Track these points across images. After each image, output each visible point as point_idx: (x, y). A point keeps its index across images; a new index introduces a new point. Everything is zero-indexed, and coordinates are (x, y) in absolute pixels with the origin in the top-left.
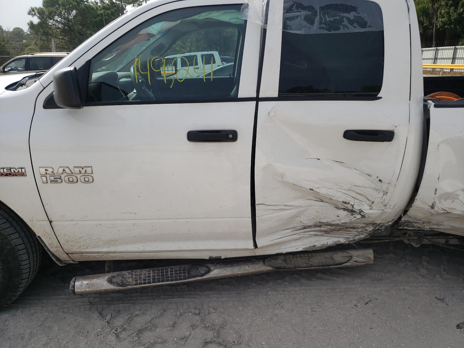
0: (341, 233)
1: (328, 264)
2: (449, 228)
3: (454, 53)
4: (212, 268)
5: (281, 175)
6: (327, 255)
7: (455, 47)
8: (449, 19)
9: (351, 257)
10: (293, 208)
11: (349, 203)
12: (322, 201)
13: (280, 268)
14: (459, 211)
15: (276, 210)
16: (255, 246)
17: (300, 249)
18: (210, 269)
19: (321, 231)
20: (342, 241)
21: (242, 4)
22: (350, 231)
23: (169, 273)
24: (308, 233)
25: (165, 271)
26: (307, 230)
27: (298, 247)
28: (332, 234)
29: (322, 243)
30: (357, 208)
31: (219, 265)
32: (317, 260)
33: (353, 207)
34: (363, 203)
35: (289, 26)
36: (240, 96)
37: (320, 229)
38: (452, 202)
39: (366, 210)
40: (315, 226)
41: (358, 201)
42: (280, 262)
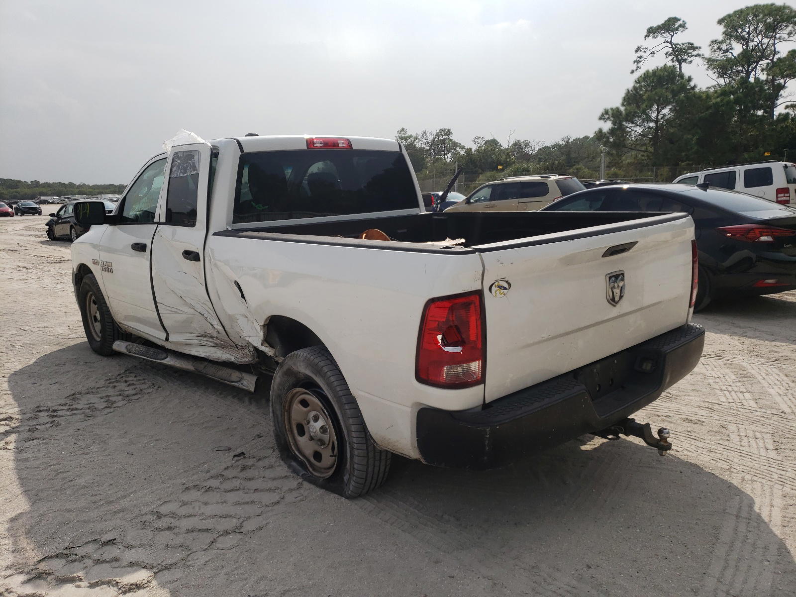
4: (169, 357)
5: (165, 281)
6: (230, 371)
9: (240, 379)
10: (183, 313)
15: (172, 311)
16: (167, 339)
17: (203, 356)
18: (167, 357)
19: (214, 343)
20: (233, 359)
22: (236, 351)
23: (150, 352)
24: (206, 342)
26: (204, 339)
27: (201, 353)
28: (224, 350)
29: (218, 355)
31: (172, 356)
32: (221, 373)
35: (172, 172)
37: (213, 341)
40: (208, 337)
41: (210, 315)
42: (201, 366)
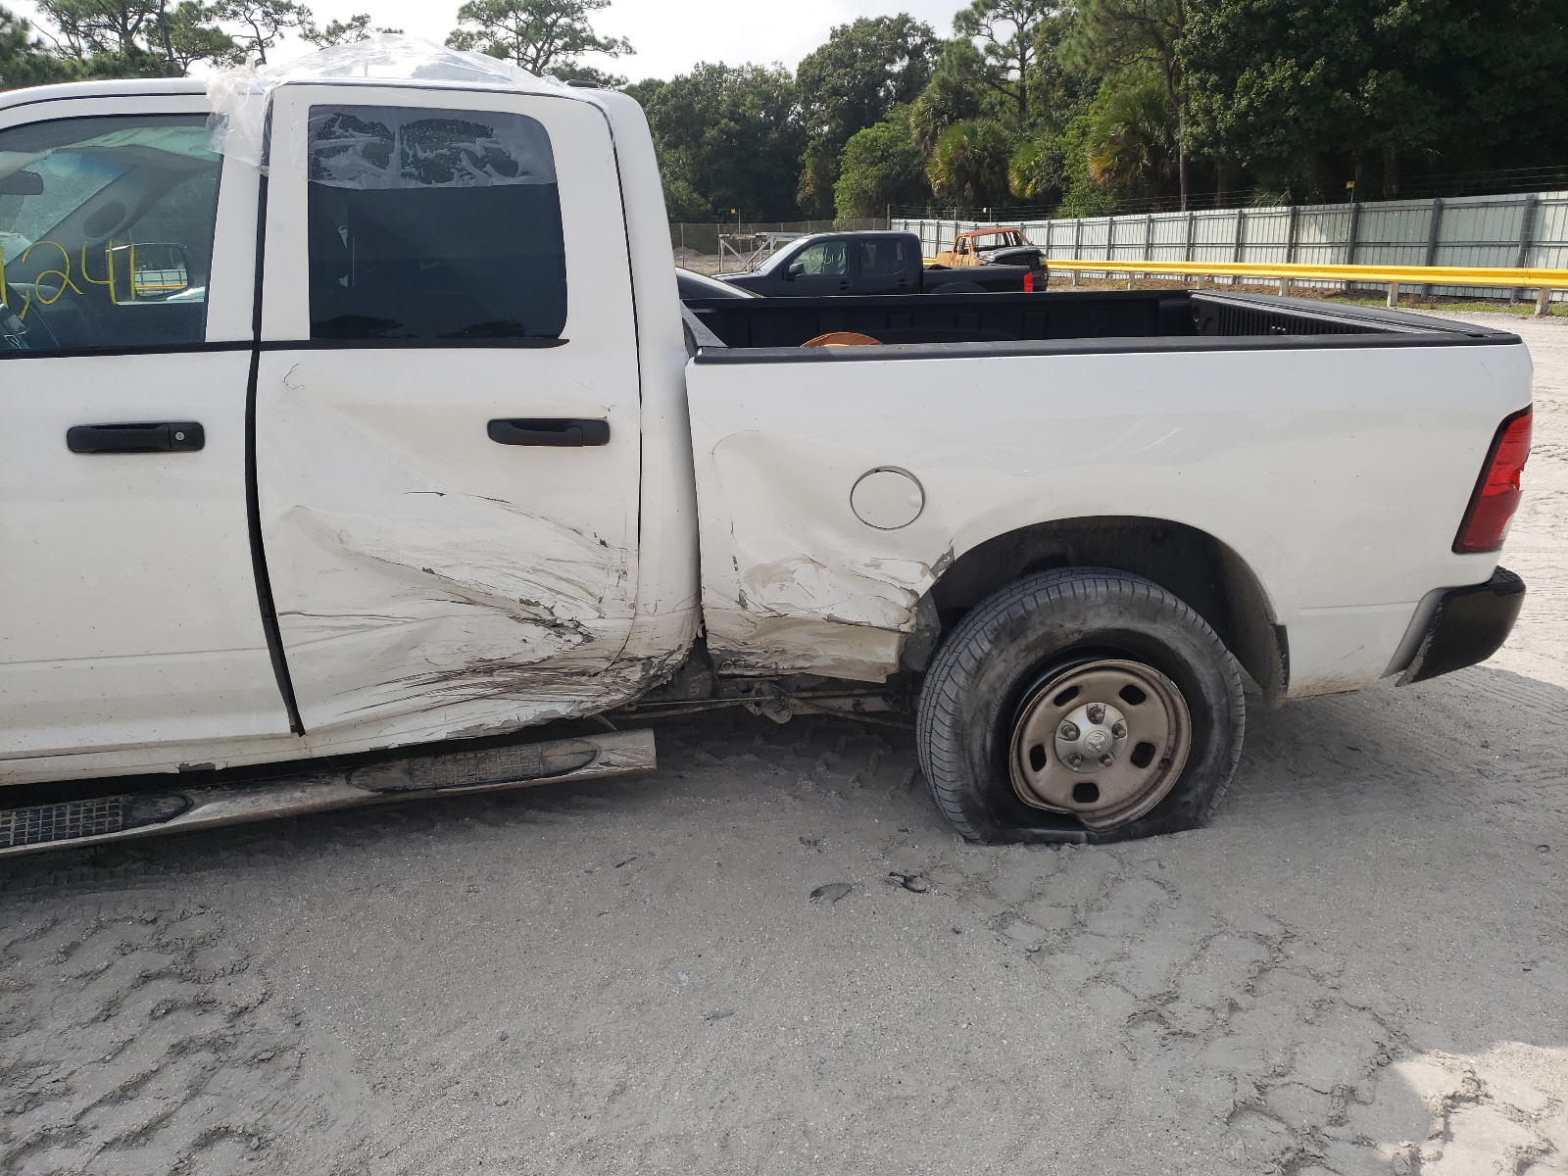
0: (556, 689)
1: (528, 773)
2: (832, 663)
3: (1239, 228)
4: (197, 800)
5: (339, 536)
6: (528, 751)
7: (1241, 212)
8: (1212, 128)
9: (594, 754)
10: (392, 623)
11: (537, 604)
12: (470, 602)
13: (394, 791)
14: (803, 609)
15: (342, 628)
16: (298, 728)
17: (440, 735)
18: (190, 802)
20: (562, 710)
21: (207, 114)
22: (580, 684)
23: (68, 817)
24: (460, 692)
25: (54, 813)
26: (452, 683)
27: (434, 730)
28: (531, 694)
30: (562, 615)
31: (214, 792)
32: (500, 767)
33: (552, 613)
34: (580, 603)
35: (325, 170)
36: (211, 336)
37: (490, 679)
38: (781, 589)
39: (590, 621)
40: (475, 672)
41: (564, 598)
42: (394, 775)
